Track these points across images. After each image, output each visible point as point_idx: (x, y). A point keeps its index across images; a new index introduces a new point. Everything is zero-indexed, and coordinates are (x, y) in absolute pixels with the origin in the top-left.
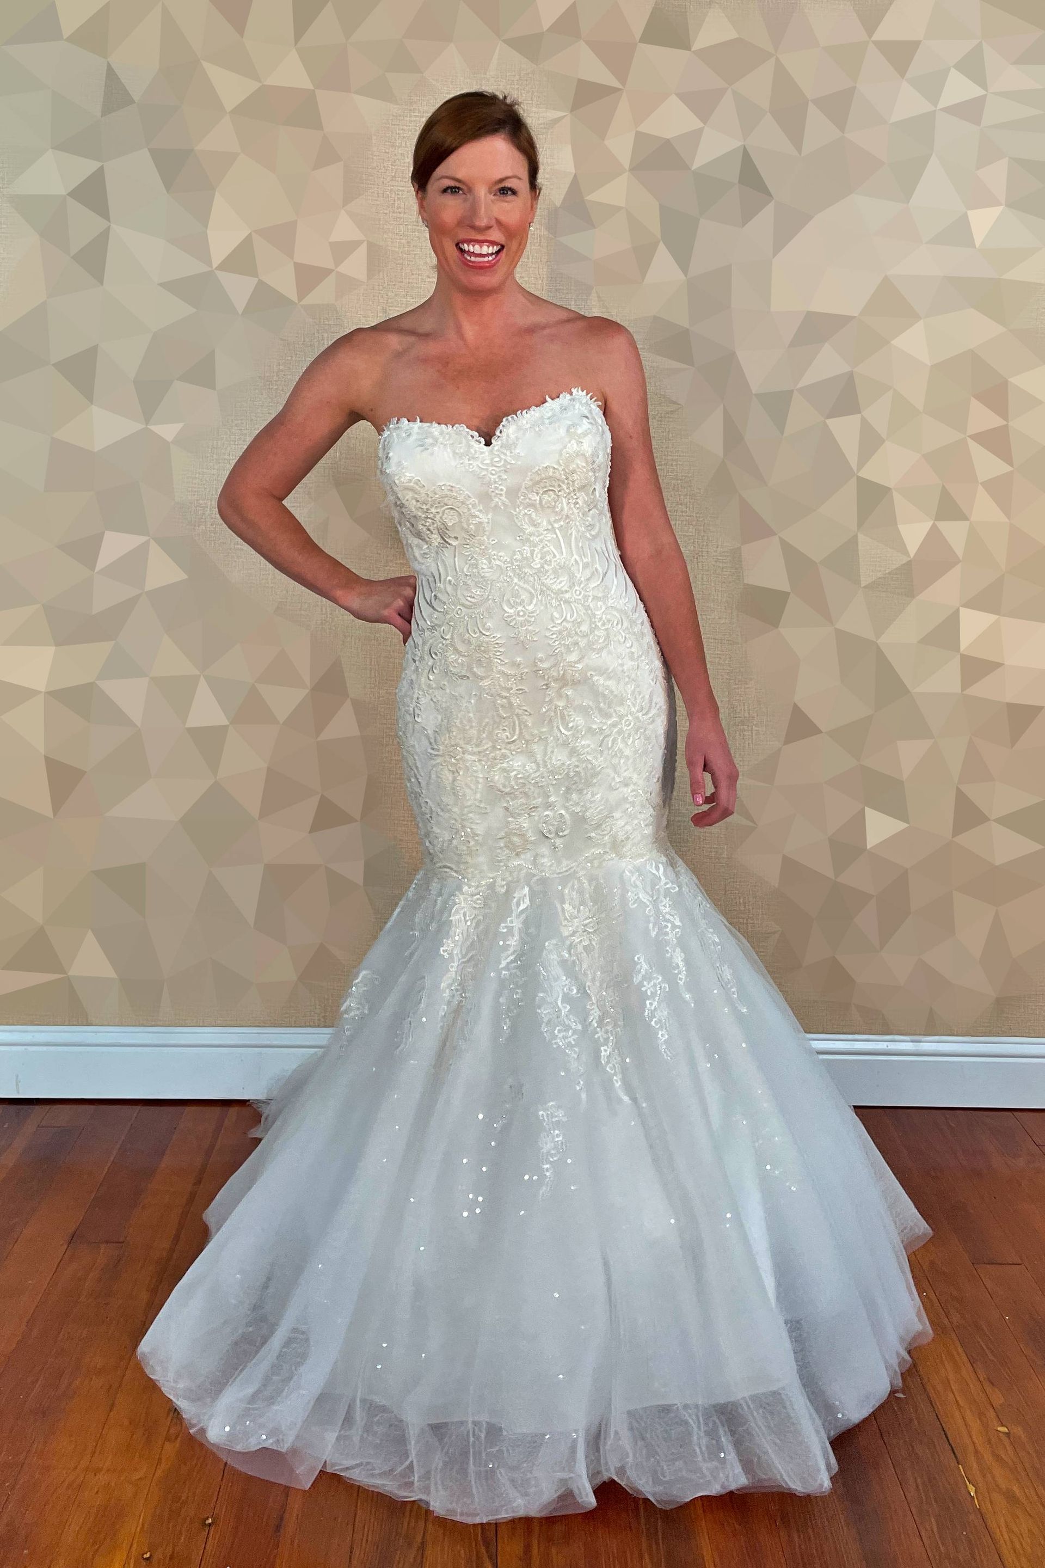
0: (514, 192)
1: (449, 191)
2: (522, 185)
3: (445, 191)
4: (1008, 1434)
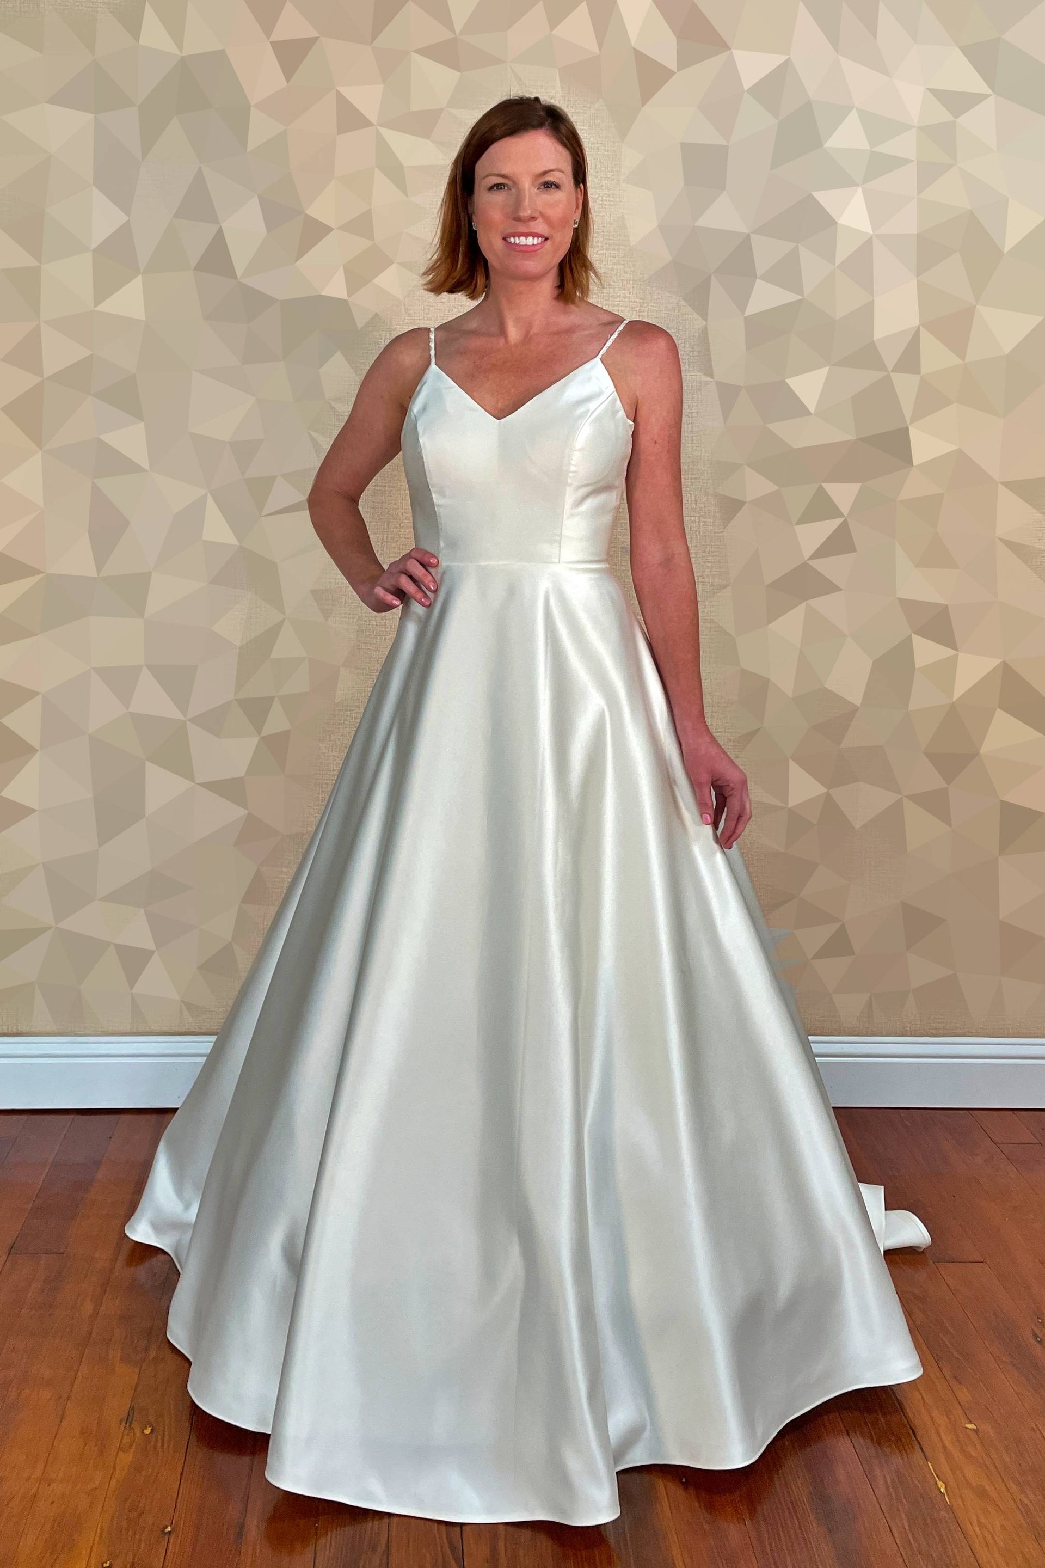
0: (557, 187)
1: (495, 188)
2: (566, 178)
3: (491, 188)
4: (976, 1431)
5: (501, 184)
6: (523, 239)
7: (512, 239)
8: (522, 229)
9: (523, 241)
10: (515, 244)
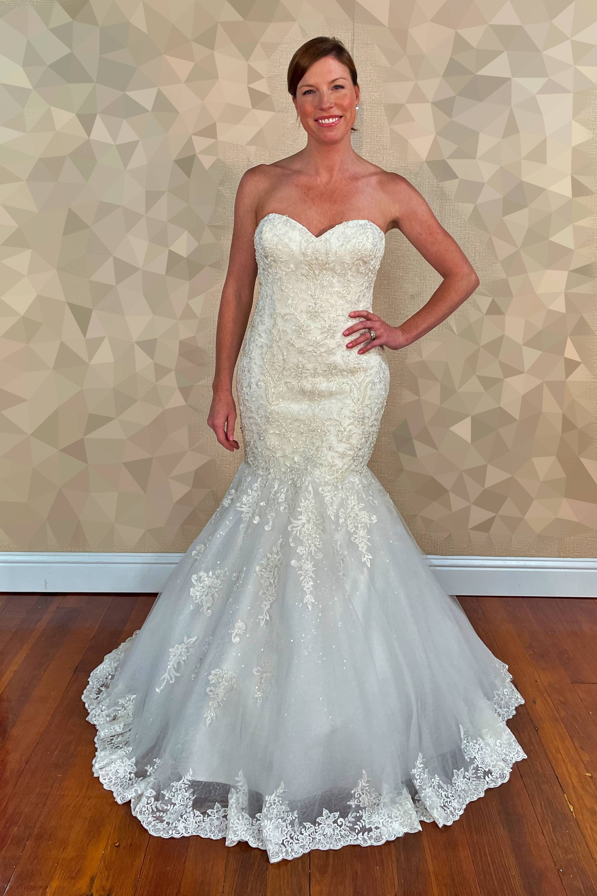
0: (342, 87)
1: (307, 93)
2: (348, 83)
3: (305, 93)
4: (591, 777)
5: (310, 90)
6: (326, 120)
7: (320, 121)
8: (325, 114)
9: (326, 121)
10: (322, 123)
